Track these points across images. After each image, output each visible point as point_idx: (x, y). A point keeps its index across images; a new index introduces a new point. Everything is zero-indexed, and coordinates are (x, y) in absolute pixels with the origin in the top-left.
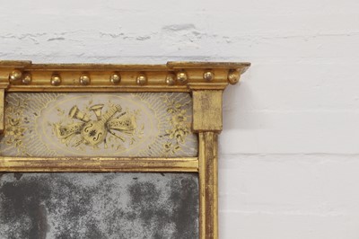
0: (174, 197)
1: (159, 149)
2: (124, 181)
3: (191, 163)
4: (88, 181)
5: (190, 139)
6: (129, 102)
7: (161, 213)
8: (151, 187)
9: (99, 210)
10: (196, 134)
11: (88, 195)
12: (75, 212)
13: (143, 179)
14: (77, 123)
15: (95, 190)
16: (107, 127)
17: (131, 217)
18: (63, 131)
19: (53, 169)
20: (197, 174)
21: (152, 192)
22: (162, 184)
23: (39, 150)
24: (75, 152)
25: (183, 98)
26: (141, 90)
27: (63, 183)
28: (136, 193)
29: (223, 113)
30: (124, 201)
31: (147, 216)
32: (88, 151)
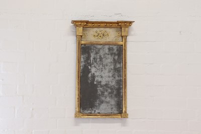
0: (117, 50)
1: (114, 40)
2: (107, 47)
3: (121, 43)
4: (99, 47)
5: (121, 38)
6: (108, 30)
7: (115, 54)
8: (112, 48)
9: (102, 53)
10: (122, 37)
11: (99, 50)
12: (97, 53)
13: (111, 46)
14: (97, 34)
15: (101, 49)
16: (103, 35)
17: (108, 54)
18: (94, 36)
19: (92, 44)
20: (122, 45)
21: (113, 49)
22: (115, 47)
23: (89, 40)
24: (97, 40)
25: (119, 29)
26: (110, 27)
27: (94, 47)
28: (109, 49)
29: (128, 32)
30: (107, 51)
31: (112, 54)
32: (99, 40)
